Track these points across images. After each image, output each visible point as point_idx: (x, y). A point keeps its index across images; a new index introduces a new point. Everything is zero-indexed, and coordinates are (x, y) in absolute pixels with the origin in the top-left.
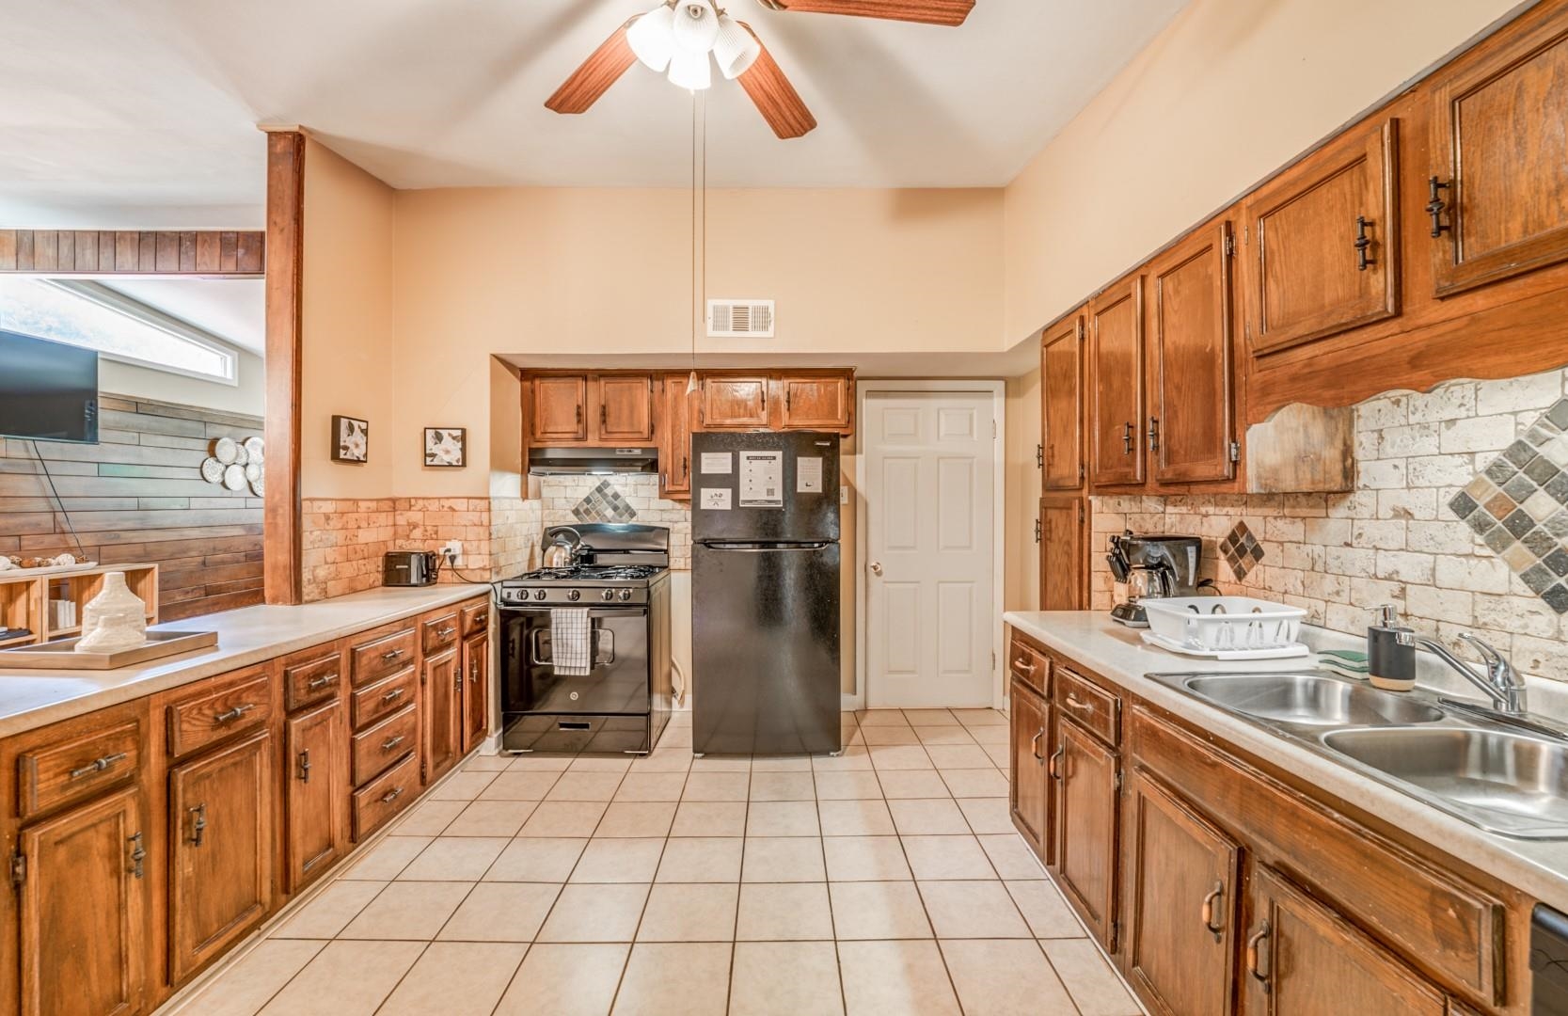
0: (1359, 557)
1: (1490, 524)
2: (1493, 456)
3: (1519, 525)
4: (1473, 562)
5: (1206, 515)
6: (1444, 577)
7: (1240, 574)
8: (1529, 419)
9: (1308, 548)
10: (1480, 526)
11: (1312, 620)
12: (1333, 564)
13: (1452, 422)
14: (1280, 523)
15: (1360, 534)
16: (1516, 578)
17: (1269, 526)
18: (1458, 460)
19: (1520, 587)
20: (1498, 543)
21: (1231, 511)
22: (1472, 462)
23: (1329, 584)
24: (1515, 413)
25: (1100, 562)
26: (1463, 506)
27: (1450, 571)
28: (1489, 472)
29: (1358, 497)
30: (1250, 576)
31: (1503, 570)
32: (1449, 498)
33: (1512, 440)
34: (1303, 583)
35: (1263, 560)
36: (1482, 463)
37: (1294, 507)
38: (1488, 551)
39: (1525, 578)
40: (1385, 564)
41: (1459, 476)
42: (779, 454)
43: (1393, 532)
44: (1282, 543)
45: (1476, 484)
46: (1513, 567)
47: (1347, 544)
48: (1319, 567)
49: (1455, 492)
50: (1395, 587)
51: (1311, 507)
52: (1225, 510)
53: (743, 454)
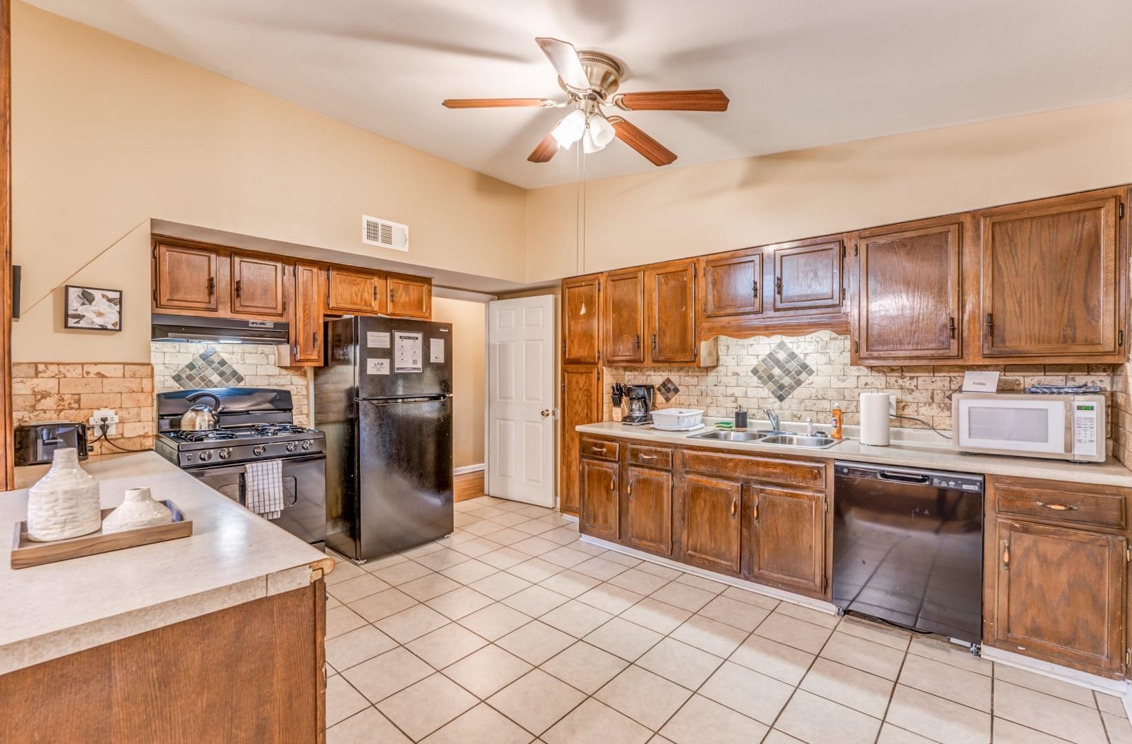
0: (721, 389)
1: (763, 377)
2: (763, 357)
3: (771, 377)
4: (758, 389)
5: (650, 376)
6: (749, 394)
7: (668, 400)
8: (773, 346)
9: (700, 387)
10: (760, 378)
11: (705, 415)
12: (710, 393)
13: (752, 345)
14: (687, 378)
15: (720, 382)
16: (770, 393)
17: (682, 379)
18: (753, 357)
19: (771, 395)
20: (765, 383)
21: (663, 374)
22: (758, 358)
23: (708, 400)
24: (770, 344)
25: (607, 398)
26: (755, 371)
27: (751, 392)
28: (763, 361)
29: (719, 368)
30: (673, 400)
31: (767, 390)
32: (751, 369)
33: (769, 352)
34: (697, 401)
35: (680, 393)
36: (760, 358)
37: (693, 372)
38: (762, 385)
39: (773, 393)
40: (730, 391)
41: (754, 362)
42: (420, 336)
43: (733, 380)
44: (688, 386)
45: (759, 365)
46: (769, 390)
47: (715, 385)
48: (704, 394)
49: (752, 367)
50: (733, 399)
51: (701, 372)
52: (659, 373)
53: (397, 334)
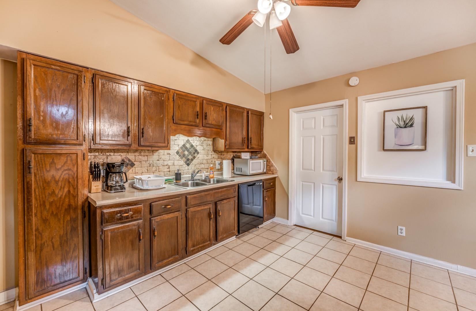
0: (161, 162)
1: (181, 155)
2: (181, 146)
3: (184, 155)
4: (179, 161)
5: (110, 155)
6: (175, 164)
8: (185, 141)
9: (149, 162)
10: (180, 156)
12: (155, 165)
13: (176, 140)
14: (140, 157)
15: (161, 158)
16: (184, 163)
17: (136, 158)
18: (177, 146)
19: (184, 164)
20: (182, 158)
21: (122, 154)
22: (179, 146)
23: (154, 169)
24: (183, 140)
26: (178, 153)
27: (176, 163)
28: (181, 148)
30: (130, 171)
31: (183, 162)
32: (176, 152)
33: (183, 144)
34: (147, 170)
35: (135, 166)
36: (180, 146)
37: (144, 153)
38: (181, 159)
39: (185, 162)
40: (166, 163)
41: (177, 148)
43: (167, 157)
44: (141, 162)
45: (179, 149)
46: (184, 161)
47: (158, 160)
48: (152, 166)
49: (177, 150)
50: (168, 167)
51: (149, 153)
52: (119, 154)
